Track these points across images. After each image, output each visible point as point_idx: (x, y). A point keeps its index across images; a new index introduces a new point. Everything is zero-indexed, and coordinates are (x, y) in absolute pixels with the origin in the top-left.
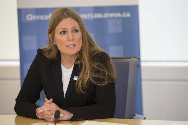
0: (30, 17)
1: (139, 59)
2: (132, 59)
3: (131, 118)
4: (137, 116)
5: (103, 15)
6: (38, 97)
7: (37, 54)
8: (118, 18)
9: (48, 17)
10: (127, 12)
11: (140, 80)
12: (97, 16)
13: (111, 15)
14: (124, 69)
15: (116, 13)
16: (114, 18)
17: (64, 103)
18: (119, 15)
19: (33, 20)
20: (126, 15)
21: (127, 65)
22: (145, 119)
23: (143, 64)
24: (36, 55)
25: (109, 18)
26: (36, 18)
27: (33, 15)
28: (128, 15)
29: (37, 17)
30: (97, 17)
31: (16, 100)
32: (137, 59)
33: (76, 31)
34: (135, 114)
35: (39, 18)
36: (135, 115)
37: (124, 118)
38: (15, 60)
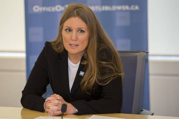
0: (36, 9)
1: (148, 53)
2: (140, 53)
3: (139, 113)
4: (145, 111)
5: (111, 8)
6: (44, 90)
7: (44, 46)
8: (126, 11)
9: (55, 9)
10: (135, 5)
11: (148, 75)
12: (104, 8)
13: (119, 8)
14: (132, 63)
15: (124, 5)
16: (122, 11)
17: (70, 98)
18: (127, 8)
19: (39, 11)
20: (134, 8)
21: (135, 59)
22: (152, 115)
23: (150, 58)
24: (44, 48)
25: (117, 11)
26: (42, 9)
27: (40, 6)
28: (137, 8)
29: (44, 9)
30: (104, 10)
31: (23, 92)
32: (146, 53)
33: (82, 31)
34: (143, 109)
35: (46, 9)
36: (142, 111)
37: (131, 113)
38: (21, 52)
